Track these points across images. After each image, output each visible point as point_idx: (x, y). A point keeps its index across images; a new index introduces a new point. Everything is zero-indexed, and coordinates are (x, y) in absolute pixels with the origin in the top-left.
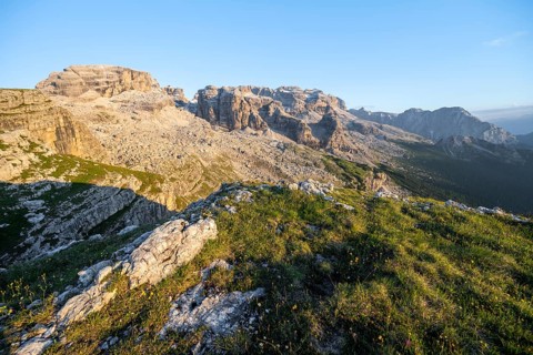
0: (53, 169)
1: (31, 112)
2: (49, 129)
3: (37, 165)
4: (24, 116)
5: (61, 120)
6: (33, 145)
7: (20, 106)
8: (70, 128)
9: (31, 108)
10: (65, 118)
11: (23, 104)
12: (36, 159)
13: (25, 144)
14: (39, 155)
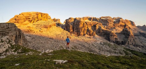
0: (14, 49)
1: (10, 30)
2: (14, 36)
3: (10, 48)
4: (8, 32)
5: (18, 33)
6: (10, 41)
7: (7, 29)
8: (20, 35)
9: (10, 29)
10: (19, 32)
11: (8, 28)
12: (10, 46)
13: (8, 41)
14: (11, 44)
